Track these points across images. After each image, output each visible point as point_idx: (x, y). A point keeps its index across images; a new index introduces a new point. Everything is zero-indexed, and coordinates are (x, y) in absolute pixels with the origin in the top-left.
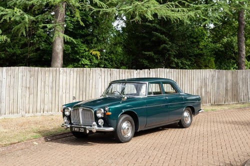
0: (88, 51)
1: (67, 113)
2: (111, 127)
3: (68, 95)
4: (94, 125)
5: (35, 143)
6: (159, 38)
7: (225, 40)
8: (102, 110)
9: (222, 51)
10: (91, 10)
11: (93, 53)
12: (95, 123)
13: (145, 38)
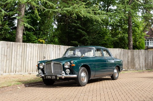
0: (37, 40)
1: (41, 67)
2: (75, 74)
3: (32, 61)
4: (63, 74)
5: (19, 87)
6: (81, 33)
7: (120, 36)
8: (69, 63)
9: (118, 42)
10: (44, 10)
11: (40, 41)
12: (63, 72)
13: (72, 33)
